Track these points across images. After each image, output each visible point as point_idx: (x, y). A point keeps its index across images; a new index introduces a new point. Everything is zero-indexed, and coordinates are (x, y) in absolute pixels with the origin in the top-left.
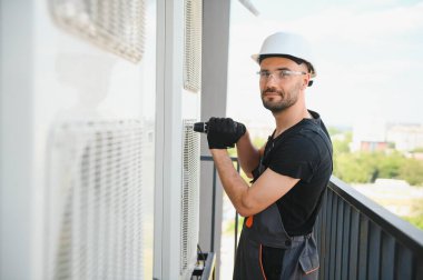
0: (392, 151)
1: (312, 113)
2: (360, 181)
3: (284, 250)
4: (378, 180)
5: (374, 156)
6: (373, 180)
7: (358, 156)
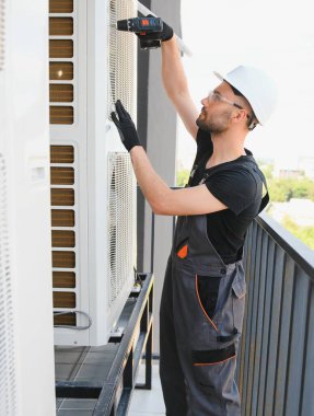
0: (302, 177)
1: (247, 151)
2: (279, 201)
3: (220, 278)
4: (292, 200)
5: (289, 181)
6: (288, 200)
7: (278, 181)
